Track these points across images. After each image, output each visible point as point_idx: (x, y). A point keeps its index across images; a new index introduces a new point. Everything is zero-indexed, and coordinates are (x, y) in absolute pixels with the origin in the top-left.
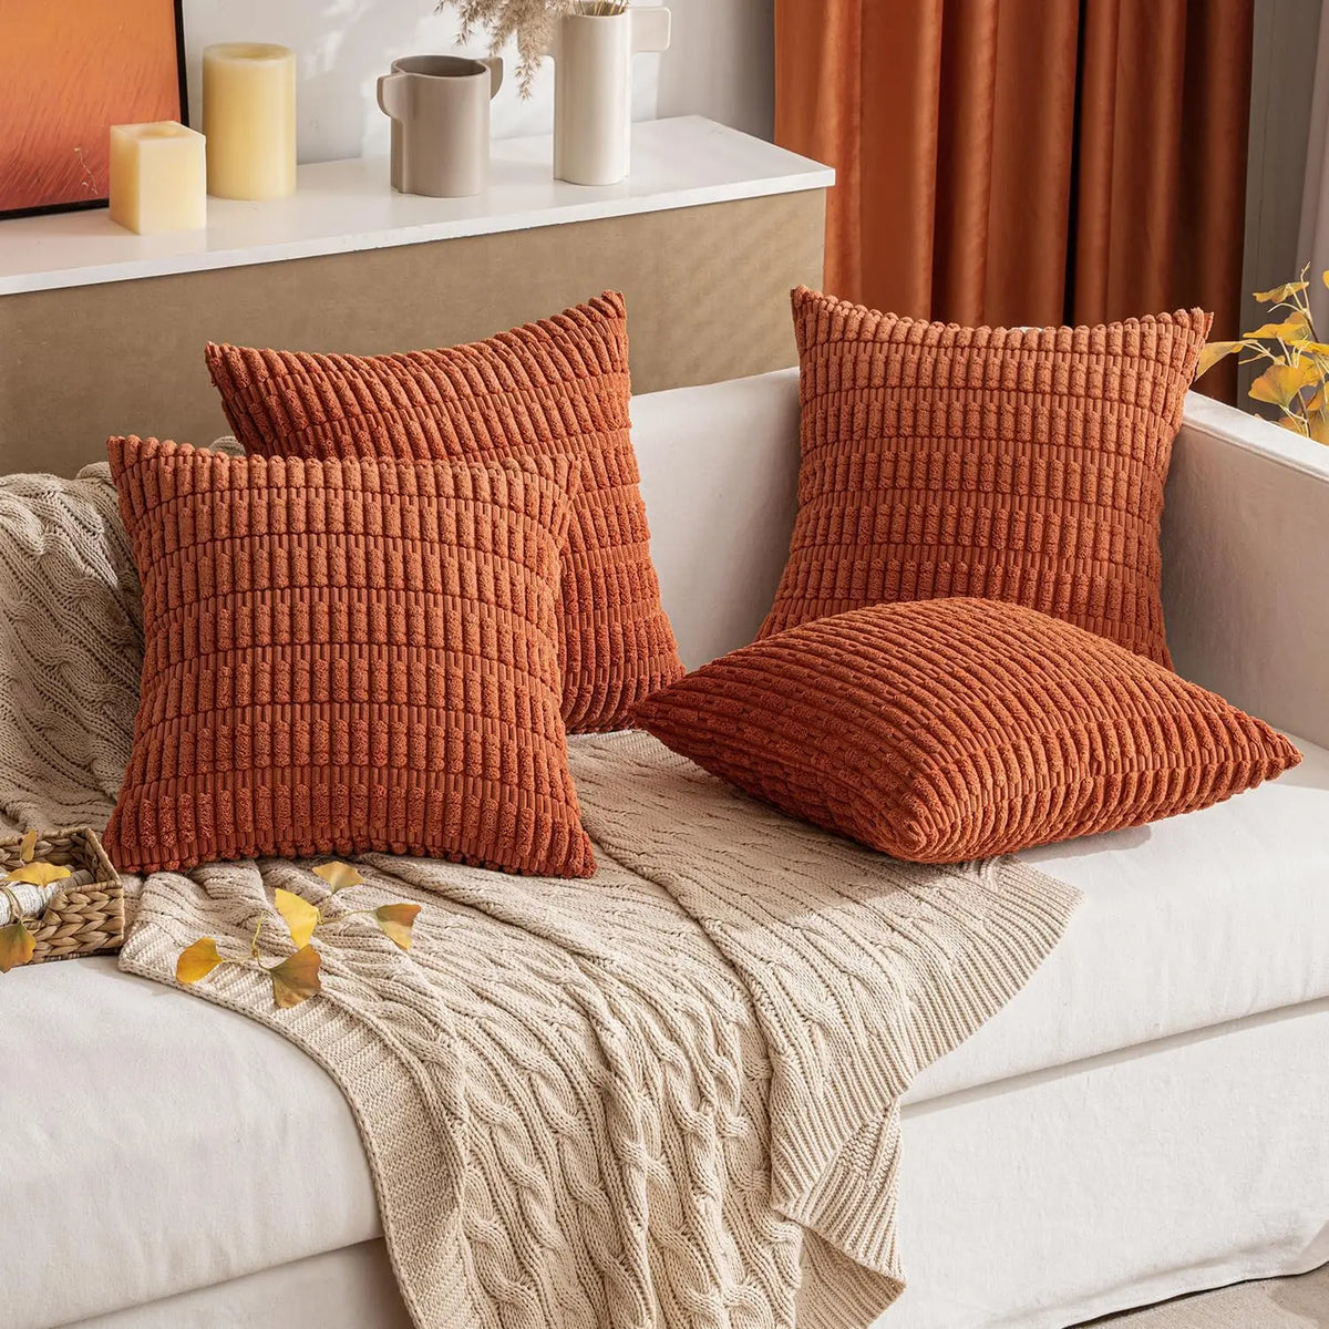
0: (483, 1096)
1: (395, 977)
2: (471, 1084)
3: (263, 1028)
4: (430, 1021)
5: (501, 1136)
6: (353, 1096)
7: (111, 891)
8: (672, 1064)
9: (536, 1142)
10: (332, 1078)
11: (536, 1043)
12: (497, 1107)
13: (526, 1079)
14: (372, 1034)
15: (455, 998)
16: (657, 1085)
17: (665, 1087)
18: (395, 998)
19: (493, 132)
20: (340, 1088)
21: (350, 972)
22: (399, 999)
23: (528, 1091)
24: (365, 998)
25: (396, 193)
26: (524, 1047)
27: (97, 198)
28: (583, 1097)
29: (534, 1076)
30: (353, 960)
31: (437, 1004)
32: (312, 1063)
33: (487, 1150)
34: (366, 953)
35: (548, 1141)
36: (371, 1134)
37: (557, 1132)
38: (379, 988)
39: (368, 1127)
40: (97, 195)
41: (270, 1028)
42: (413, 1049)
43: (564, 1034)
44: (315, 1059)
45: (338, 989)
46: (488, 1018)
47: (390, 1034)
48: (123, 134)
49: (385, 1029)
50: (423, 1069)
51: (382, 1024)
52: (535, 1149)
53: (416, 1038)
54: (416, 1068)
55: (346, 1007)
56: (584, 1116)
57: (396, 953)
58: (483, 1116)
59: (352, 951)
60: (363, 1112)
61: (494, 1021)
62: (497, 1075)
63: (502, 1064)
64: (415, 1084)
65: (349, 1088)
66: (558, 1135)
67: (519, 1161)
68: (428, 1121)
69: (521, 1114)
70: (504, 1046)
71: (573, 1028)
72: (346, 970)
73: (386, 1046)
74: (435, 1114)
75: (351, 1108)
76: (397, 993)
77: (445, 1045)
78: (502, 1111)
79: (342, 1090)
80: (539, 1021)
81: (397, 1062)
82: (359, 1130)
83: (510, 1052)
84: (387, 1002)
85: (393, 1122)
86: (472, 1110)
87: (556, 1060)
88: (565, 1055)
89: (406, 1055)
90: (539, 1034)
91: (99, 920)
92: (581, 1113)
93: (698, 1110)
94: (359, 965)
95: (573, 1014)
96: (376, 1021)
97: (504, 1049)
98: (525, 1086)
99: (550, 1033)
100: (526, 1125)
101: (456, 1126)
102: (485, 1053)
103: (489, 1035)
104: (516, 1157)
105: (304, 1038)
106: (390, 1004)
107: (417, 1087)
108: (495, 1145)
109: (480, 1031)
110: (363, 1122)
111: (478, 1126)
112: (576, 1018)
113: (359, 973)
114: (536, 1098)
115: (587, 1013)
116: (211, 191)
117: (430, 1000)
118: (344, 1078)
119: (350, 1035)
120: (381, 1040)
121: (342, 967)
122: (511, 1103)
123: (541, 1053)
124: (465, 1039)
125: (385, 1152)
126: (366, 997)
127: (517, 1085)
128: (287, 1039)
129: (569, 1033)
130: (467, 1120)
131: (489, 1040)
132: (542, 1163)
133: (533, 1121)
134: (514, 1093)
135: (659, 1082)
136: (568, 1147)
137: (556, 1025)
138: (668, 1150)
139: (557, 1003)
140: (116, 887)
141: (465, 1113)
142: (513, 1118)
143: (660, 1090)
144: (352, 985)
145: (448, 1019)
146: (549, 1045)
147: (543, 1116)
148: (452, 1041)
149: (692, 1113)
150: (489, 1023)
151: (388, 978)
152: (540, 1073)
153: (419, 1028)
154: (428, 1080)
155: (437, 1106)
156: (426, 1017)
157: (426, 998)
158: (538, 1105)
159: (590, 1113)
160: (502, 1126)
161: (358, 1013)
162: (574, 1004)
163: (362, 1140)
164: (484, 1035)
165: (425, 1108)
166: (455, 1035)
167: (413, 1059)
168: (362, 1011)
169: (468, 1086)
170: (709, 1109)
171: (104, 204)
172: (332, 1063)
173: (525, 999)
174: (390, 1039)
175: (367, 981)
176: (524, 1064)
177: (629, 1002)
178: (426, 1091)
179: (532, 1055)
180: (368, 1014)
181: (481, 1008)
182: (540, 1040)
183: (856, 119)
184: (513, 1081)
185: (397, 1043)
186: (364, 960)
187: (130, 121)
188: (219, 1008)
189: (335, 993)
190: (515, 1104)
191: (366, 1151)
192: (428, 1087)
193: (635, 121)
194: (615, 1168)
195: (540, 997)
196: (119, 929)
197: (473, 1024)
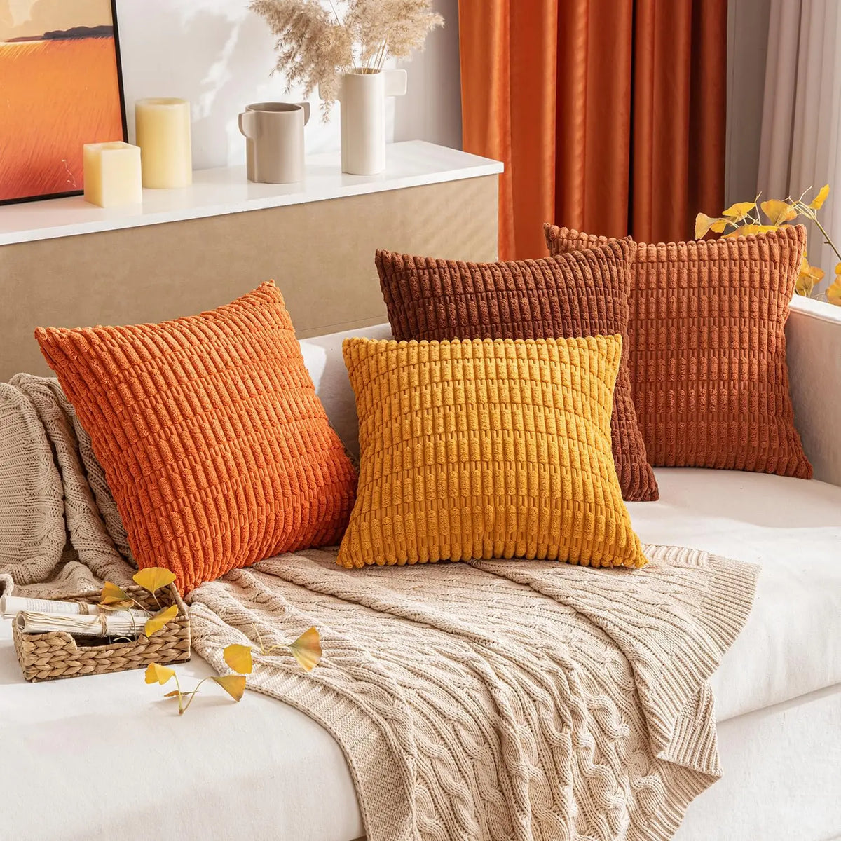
0: (426, 741)
1: (362, 665)
2: (417, 731)
3: (282, 703)
4: (389, 693)
5: (438, 764)
6: (344, 744)
7: (181, 623)
8: (543, 703)
9: (460, 766)
10: (330, 734)
11: (455, 703)
12: (435, 746)
13: (451, 727)
14: (352, 703)
15: (401, 678)
16: (533, 718)
17: (539, 719)
18: (364, 679)
19: (307, 150)
20: (335, 739)
21: (333, 664)
22: (367, 680)
23: (453, 735)
24: (345, 680)
25: (251, 182)
26: (448, 706)
27: (76, 190)
28: (487, 735)
29: (456, 724)
30: (333, 656)
31: (392, 681)
32: (316, 724)
33: (430, 774)
34: (341, 650)
35: (467, 764)
36: (357, 769)
37: (472, 758)
38: (353, 673)
39: (354, 764)
40: (76, 188)
41: (286, 703)
42: (379, 712)
43: (471, 694)
44: (317, 721)
45: (327, 675)
46: (423, 689)
47: (364, 703)
48: (90, 149)
49: (361, 700)
50: (387, 724)
51: (358, 697)
52: (460, 771)
53: (381, 705)
54: (383, 724)
55: (334, 687)
56: (488, 746)
57: (360, 650)
58: (426, 753)
59: (332, 650)
60: (351, 754)
61: (427, 690)
62: (433, 725)
63: (435, 718)
64: (382, 734)
65: (341, 738)
66: (473, 760)
67: (451, 780)
68: (391, 757)
69: (450, 749)
70: (436, 706)
71: (476, 690)
72: (330, 663)
73: (362, 711)
74: (396, 752)
75: (343, 752)
76: (365, 675)
77: (400, 708)
78: (438, 749)
79: (337, 741)
80: (455, 687)
81: (370, 721)
82: (349, 767)
83: (440, 710)
84: (359, 682)
85: (370, 759)
86: (419, 749)
87: (468, 712)
88: (473, 708)
89: (376, 716)
90: (456, 696)
91: (173, 641)
92: (486, 745)
93: (561, 732)
94: (337, 658)
95: (476, 681)
96: (354, 695)
97: (435, 708)
98: (451, 731)
99: (462, 694)
100: (453, 756)
101: (410, 760)
102: (424, 712)
103: (425, 700)
104: (448, 778)
105: (309, 709)
106: (362, 683)
107: (383, 736)
108: (434, 771)
109: (419, 697)
110: (351, 761)
111: (424, 759)
112: (476, 683)
113: (338, 664)
114: (458, 738)
115: (483, 679)
116: (145, 185)
117: (387, 679)
118: (337, 732)
119: (338, 705)
120: (359, 707)
121: (327, 661)
122: (443, 743)
123: (459, 708)
124: (410, 704)
125: (365, 780)
126: (347, 680)
127: (445, 731)
128: (298, 709)
129: (474, 693)
130: (416, 756)
131: (425, 703)
132: (465, 779)
133: (457, 753)
134: (444, 736)
135: (535, 717)
136: (480, 766)
137: (466, 689)
138: (542, 759)
139: (465, 675)
140: (186, 620)
141: (414, 751)
142: (445, 753)
143: (536, 721)
144: (336, 672)
145: (400, 691)
146: (462, 702)
147: (463, 749)
148: (404, 705)
149: (557, 734)
150: (425, 693)
151: (357, 666)
152: (459, 722)
153: (382, 699)
154: (391, 731)
155: (397, 747)
156: (386, 690)
157: (385, 678)
158: (460, 742)
159: (492, 744)
160: (438, 758)
161: (342, 690)
162: (475, 674)
163: (351, 773)
164: (422, 700)
165: (389, 749)
166: (405, 701)
167: (380, 718)
168: (344, 689)
169: (416, 734)
170: (568, 730)
171: (81, 193)
172: (329, 724)
173: (445, 673)
174: (364, 706)
175: (344, 669)
176: (449, 717)
177: (509, 669)
178: (390, 737)
179: (453, 710)
180: (348, 691)
181: (419, 682)
182: (457, 700)
183: (509, 139)
184: (443, 728)
185: (369, 709)
186: (339, 655)
187: (95, 142)
188: (251, 692)
189: (326, 678)
190: (446, 743)
191: (353, 780)
192: (391, 735)
193: (387, 143)
194: (507, 778)
195: (454, 671)
196: (187, 648)
197: (414, 694)
